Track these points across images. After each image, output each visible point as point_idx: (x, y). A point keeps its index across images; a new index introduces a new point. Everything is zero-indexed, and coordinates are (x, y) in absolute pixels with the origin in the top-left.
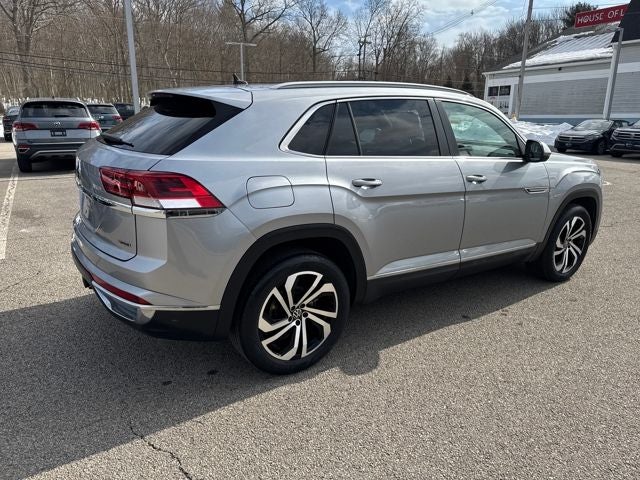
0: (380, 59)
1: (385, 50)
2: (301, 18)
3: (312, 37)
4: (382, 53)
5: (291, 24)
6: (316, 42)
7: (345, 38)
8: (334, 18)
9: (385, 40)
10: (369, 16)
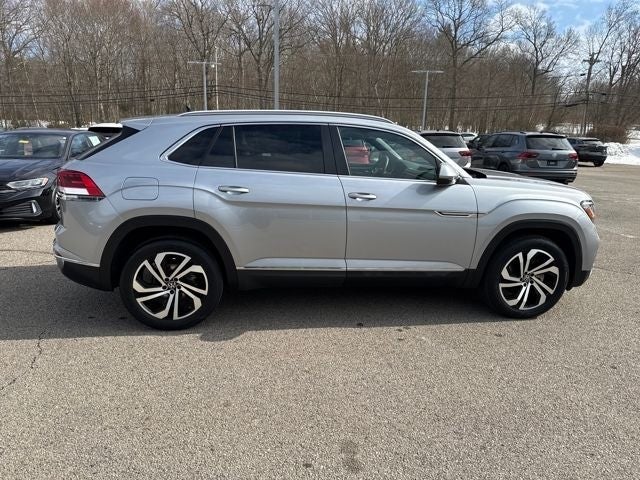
0: (616, 78)
1: (623, 68)
2: (524, 41)
3: (534, 58)
4: (619, 72)
5: (513, 46)
6: (538, 63)
7: (574, 56)
8: (564, 37)
9: (625, 56)
10: (606, 30)
